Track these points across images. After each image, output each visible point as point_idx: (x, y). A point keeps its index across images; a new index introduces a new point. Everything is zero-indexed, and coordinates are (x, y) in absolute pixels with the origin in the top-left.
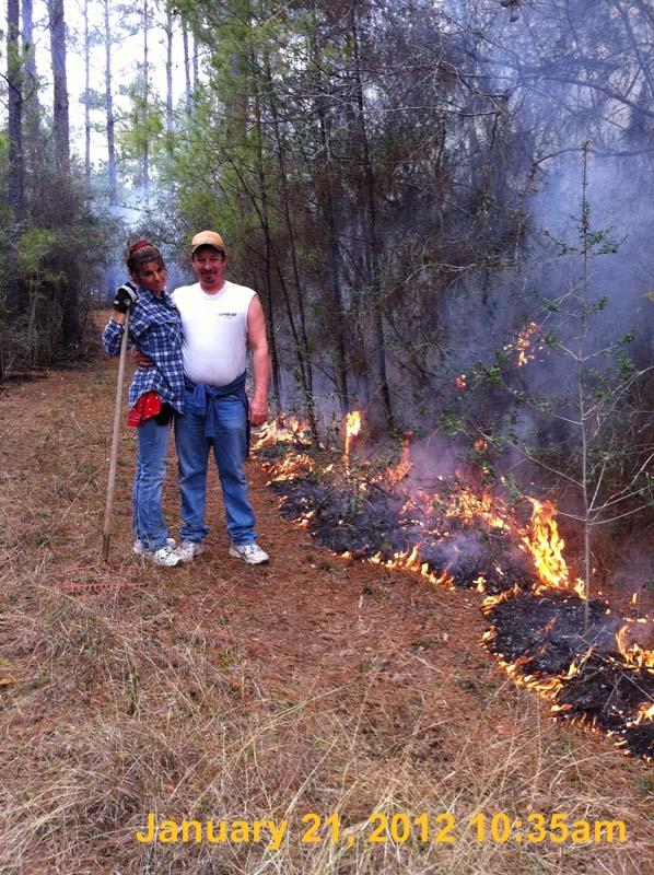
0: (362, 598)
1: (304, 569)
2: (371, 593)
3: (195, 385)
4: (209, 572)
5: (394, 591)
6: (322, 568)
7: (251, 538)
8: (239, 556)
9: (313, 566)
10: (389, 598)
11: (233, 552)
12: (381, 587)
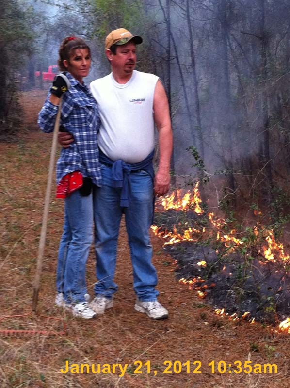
0: (250, 354)
1: (198, 325)
2: (257, 351)
3: (113, 161)
4: (119, 325)
5: (278, 350)
6: (214, 325)
7: (154, 295)
8: (143, 311)
9: (206, 323)
10: (273, 356)
11: (138, 308)
12: (266, 346)
